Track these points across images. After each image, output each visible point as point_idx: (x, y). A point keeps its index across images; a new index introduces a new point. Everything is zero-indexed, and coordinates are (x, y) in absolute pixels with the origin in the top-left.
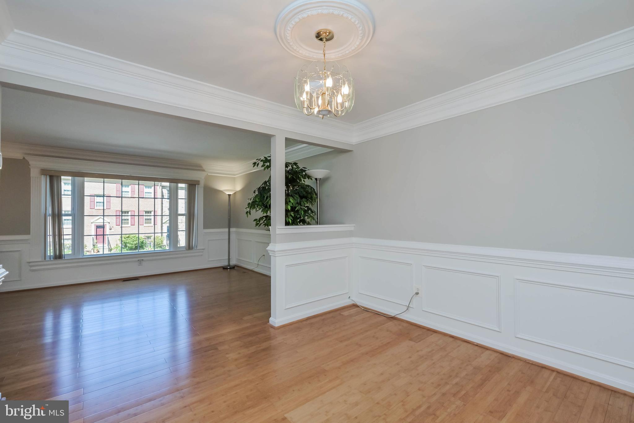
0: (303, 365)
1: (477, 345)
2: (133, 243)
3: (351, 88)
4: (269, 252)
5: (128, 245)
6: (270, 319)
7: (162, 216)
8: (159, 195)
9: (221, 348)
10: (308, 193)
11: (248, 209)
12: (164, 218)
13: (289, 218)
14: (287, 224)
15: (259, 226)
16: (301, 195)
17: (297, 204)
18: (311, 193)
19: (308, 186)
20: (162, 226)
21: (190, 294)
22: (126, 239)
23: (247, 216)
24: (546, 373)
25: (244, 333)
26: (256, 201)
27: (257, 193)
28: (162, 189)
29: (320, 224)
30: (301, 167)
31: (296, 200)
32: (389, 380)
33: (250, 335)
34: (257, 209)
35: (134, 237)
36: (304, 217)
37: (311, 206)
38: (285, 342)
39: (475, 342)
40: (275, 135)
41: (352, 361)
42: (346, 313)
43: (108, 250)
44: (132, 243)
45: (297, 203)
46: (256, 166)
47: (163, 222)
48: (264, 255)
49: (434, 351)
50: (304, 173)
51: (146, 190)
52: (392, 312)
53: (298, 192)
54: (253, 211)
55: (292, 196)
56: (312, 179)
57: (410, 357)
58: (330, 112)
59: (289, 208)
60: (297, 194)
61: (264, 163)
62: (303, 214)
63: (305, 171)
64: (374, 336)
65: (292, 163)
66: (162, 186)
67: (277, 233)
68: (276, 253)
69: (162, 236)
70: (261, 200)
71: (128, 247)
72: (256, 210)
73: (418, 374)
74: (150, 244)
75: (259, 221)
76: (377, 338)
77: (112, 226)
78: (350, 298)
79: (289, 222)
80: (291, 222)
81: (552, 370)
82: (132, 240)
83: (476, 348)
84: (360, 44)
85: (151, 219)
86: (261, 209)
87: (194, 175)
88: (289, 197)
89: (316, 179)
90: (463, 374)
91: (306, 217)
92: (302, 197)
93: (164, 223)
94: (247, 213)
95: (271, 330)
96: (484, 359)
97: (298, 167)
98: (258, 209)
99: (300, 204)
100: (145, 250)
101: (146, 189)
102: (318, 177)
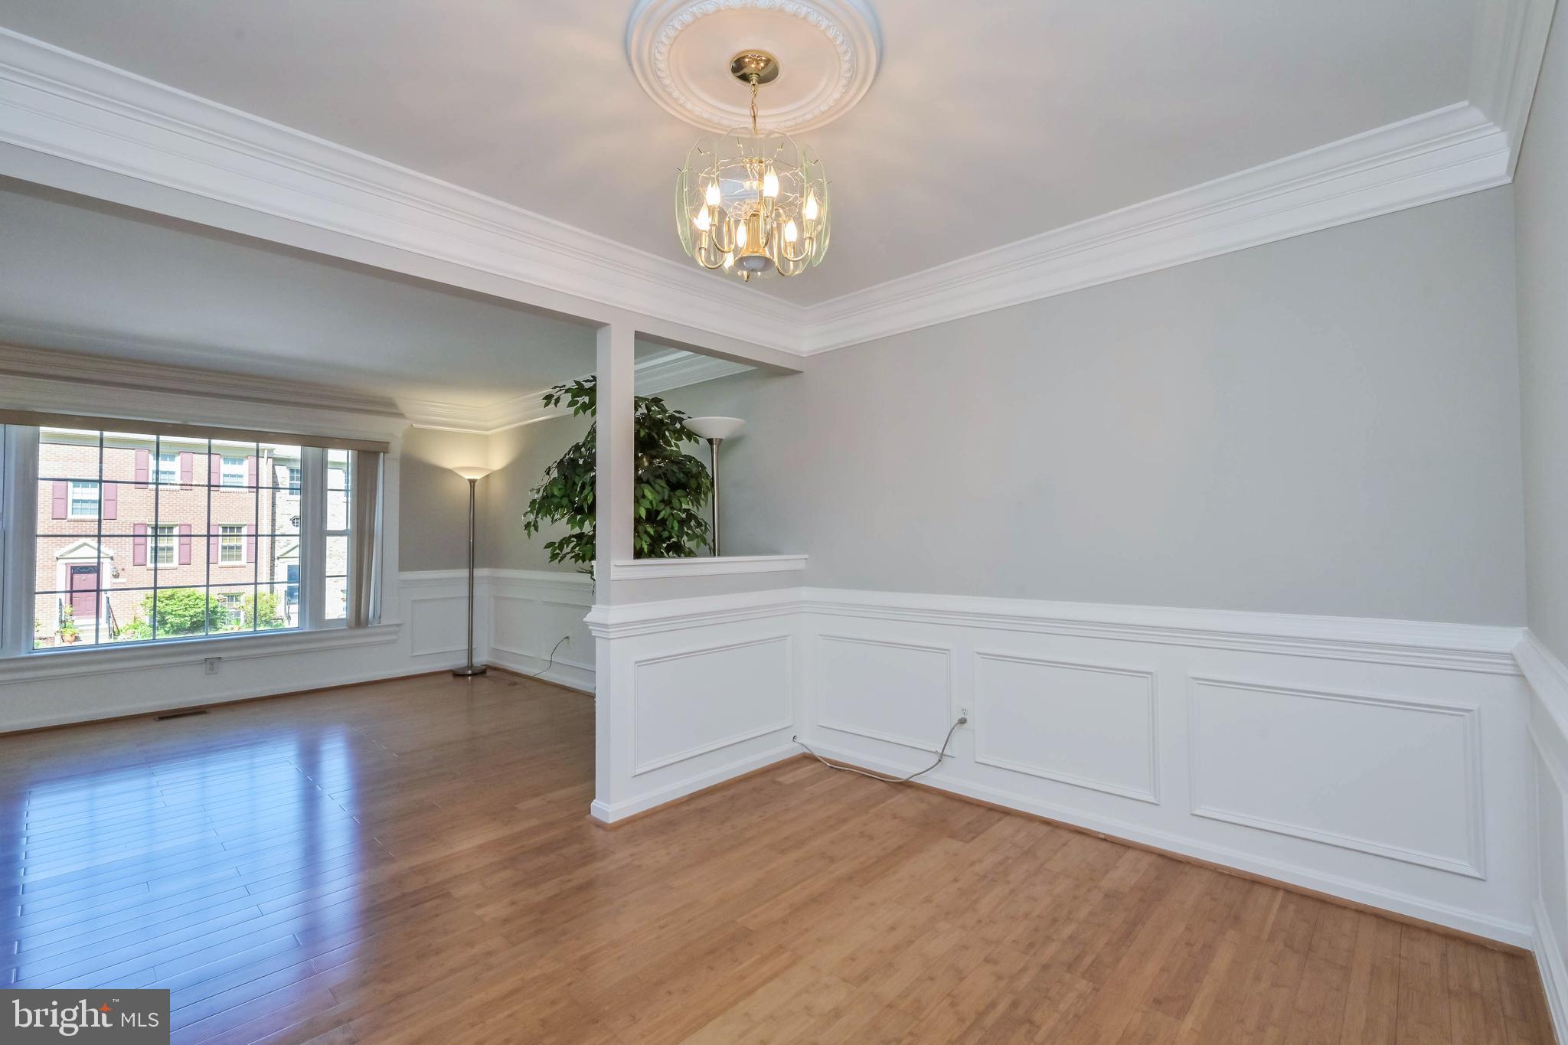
0: (690, 921)
1: (1107, 840)
2: (186, 613)
3: (826, 205)
4: (590, 627)
5: (170, 618)
6: (594, 804)
7: (273, 536)
8: (265, 480)
9: (459, 892)
10: (689, 475)
11: (531, 517)
12: (281, 542)
13: (641, 539)
14: (638, 554)
15: (560, 561)
16: (673, 480)
17: (661, 504)
18: (698, 476)
19: (690, 458)
20: (272, 567)
21: (359, 748)
22: (162, 602)
23: (529, 535)
24: (1262, 896)
25: (522, 847)
26: (553, 496)
27: (555, 474)
28: (273, 467)
29: (719, 555)
30: (671, 410)
31: (658, 493)
32: (911, 942)
33: (540, 850)
34: (554, 515)
35: (189, 597)
36: (680, 537)
37: (695, 509)
38: (637, 863)
39: (1099, 833)
40: (608, 324)
41: (815, 900)
42: (787, 778)
43: (108, 633)
44: (181, 612)
45: (663, 501)
46: (552, 405)
47: (277, 554)
48: (567, 638)
49: (1010, 861)
50: (678, 426)
51: (226, 468)
52: (900, 768)
53: (664, 474)
54: (545, 522)
55: (648, 482)
56: (697, 441)
57: (956, 880)
58: (767, 262)
59: (643, 514)
60: (662, 478)
61: (573, 397)
62: (676, 528)
63: (681, 420)
64: (861, 833)
65: (647, 399)
66: (274, 459)
67: (613, 577)
68: (610, 630)
69: (272, 592)
70: (565, 492)
71: (169, 625)
72: (553, 518)
73: (979, 921)
74: (238, 614)
75: (561, 547)
76: (871, 838)
77: (120, 568)
78: (798, 740)
79: (642, 549)
80: (646, 550)
81: (1275, 887)
82: (181, 606)
83: (1104, 845)
84: (842, 97)
85: (239, 548)
86: (567, 517)
87: (372, 428)
88: (643, 485)
89: (710, 441)
90: (1083, 913)
91: (685, 538)
92: (674, 486)
93: (278, 558)
94: (528, 526)
95: (599, 833)
96: (1125, 874)
97: (664, 410)
98: (557, 517)
99: (667, 503)
100: (221, 632)
101: (226, 466)
102: (717, 434)
